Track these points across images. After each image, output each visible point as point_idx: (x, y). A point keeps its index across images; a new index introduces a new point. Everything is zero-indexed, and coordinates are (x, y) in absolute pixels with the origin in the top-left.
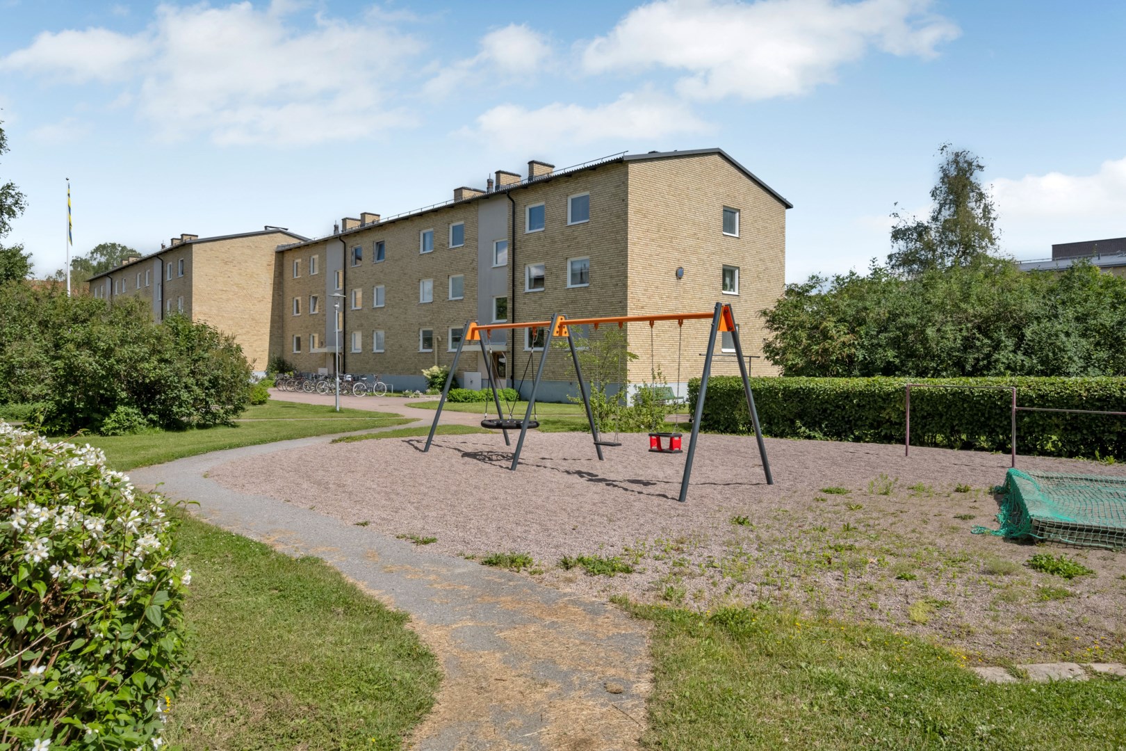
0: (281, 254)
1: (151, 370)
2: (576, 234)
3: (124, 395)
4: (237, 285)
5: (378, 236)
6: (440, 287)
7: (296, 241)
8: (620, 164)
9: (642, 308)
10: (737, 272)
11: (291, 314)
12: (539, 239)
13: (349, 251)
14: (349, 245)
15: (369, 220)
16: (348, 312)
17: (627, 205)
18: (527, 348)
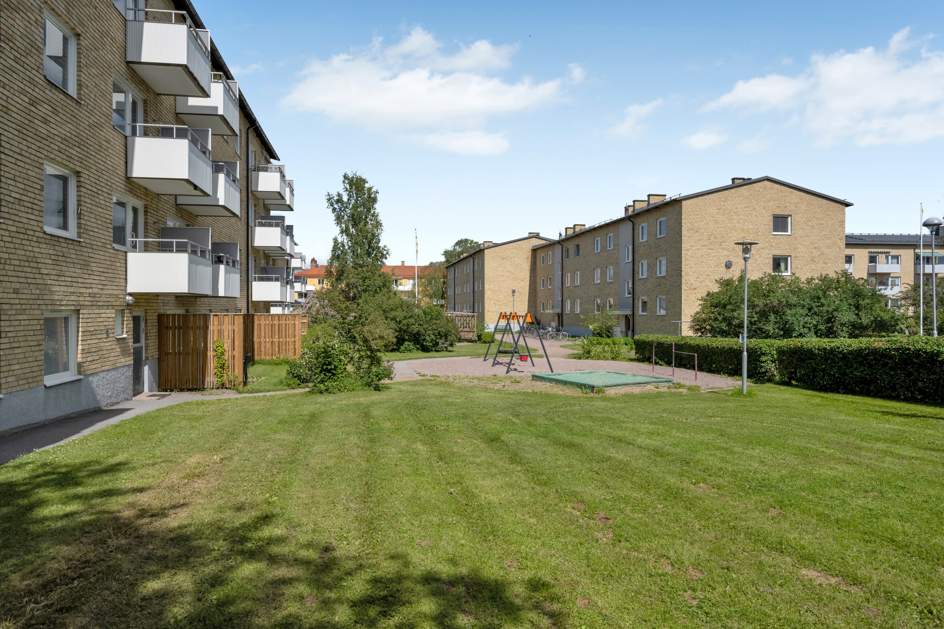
0: (535, 251)
1: (415, 328)
2: (660, 243)
3: (407, 337)
4: (509, 272)
5: (576, 241)
6: (604, 274)
7: (544, 242)
8: (676, 202)
9: (695, 289)
10: (789, 259)
11: (540, 288)
12: (645, 246)
13: (564, 249)
14: (564, 246)
15: (578, 229)
16: (564, 288)
17: (681, 226)
18: (640, 313)
